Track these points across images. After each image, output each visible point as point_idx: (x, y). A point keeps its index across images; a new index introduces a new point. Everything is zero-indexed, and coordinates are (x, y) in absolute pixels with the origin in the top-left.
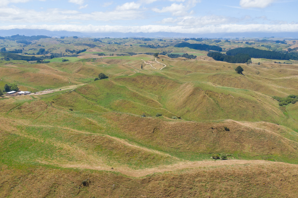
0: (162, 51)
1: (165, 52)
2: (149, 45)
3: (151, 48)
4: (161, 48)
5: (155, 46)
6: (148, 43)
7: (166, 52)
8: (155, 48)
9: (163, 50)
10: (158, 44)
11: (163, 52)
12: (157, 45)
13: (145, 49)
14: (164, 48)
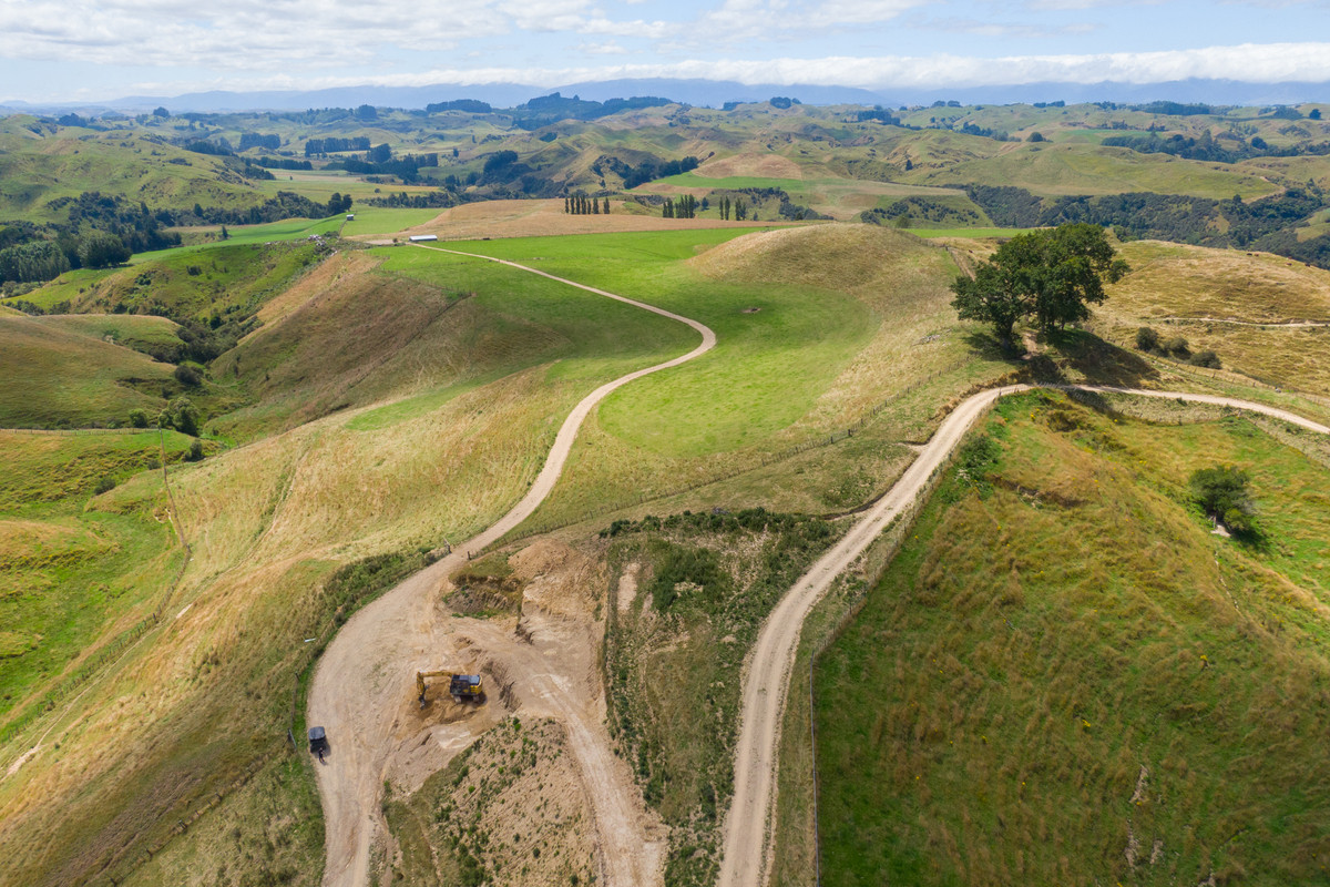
0: (1276, 181)
1: (1309, 192)
2: (1178, 138)
3: (1186, 156)
4: (1268, 160)
5: (1229, 146)
6: (1188, 128)
7: (1317, 191)
8: (1222, 156)
9: (1290, 177)
10: (1255, 135)
11: (1282, 190)
12: (1249, 140)
13: (1122, 162)
14: (1298, 158)
